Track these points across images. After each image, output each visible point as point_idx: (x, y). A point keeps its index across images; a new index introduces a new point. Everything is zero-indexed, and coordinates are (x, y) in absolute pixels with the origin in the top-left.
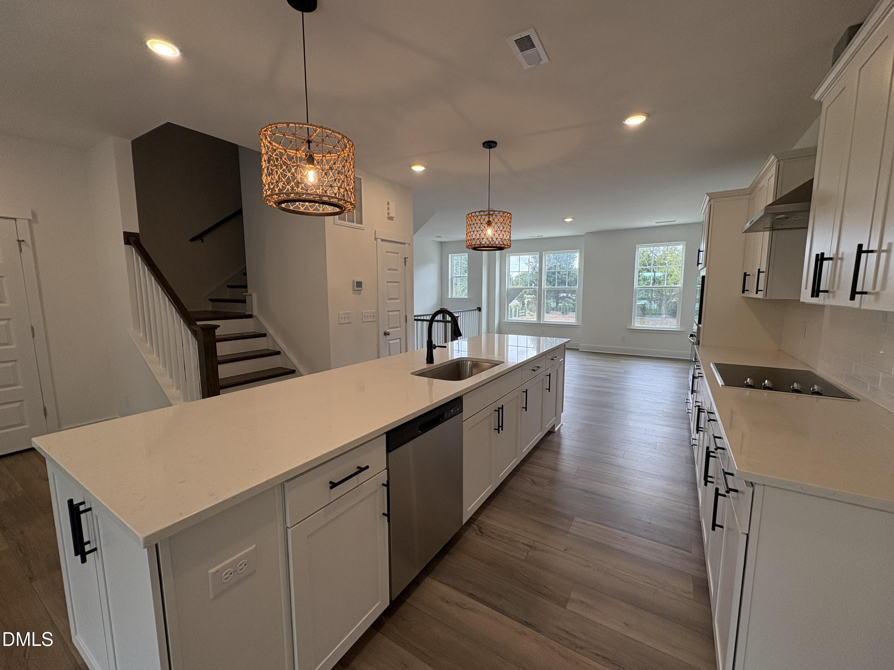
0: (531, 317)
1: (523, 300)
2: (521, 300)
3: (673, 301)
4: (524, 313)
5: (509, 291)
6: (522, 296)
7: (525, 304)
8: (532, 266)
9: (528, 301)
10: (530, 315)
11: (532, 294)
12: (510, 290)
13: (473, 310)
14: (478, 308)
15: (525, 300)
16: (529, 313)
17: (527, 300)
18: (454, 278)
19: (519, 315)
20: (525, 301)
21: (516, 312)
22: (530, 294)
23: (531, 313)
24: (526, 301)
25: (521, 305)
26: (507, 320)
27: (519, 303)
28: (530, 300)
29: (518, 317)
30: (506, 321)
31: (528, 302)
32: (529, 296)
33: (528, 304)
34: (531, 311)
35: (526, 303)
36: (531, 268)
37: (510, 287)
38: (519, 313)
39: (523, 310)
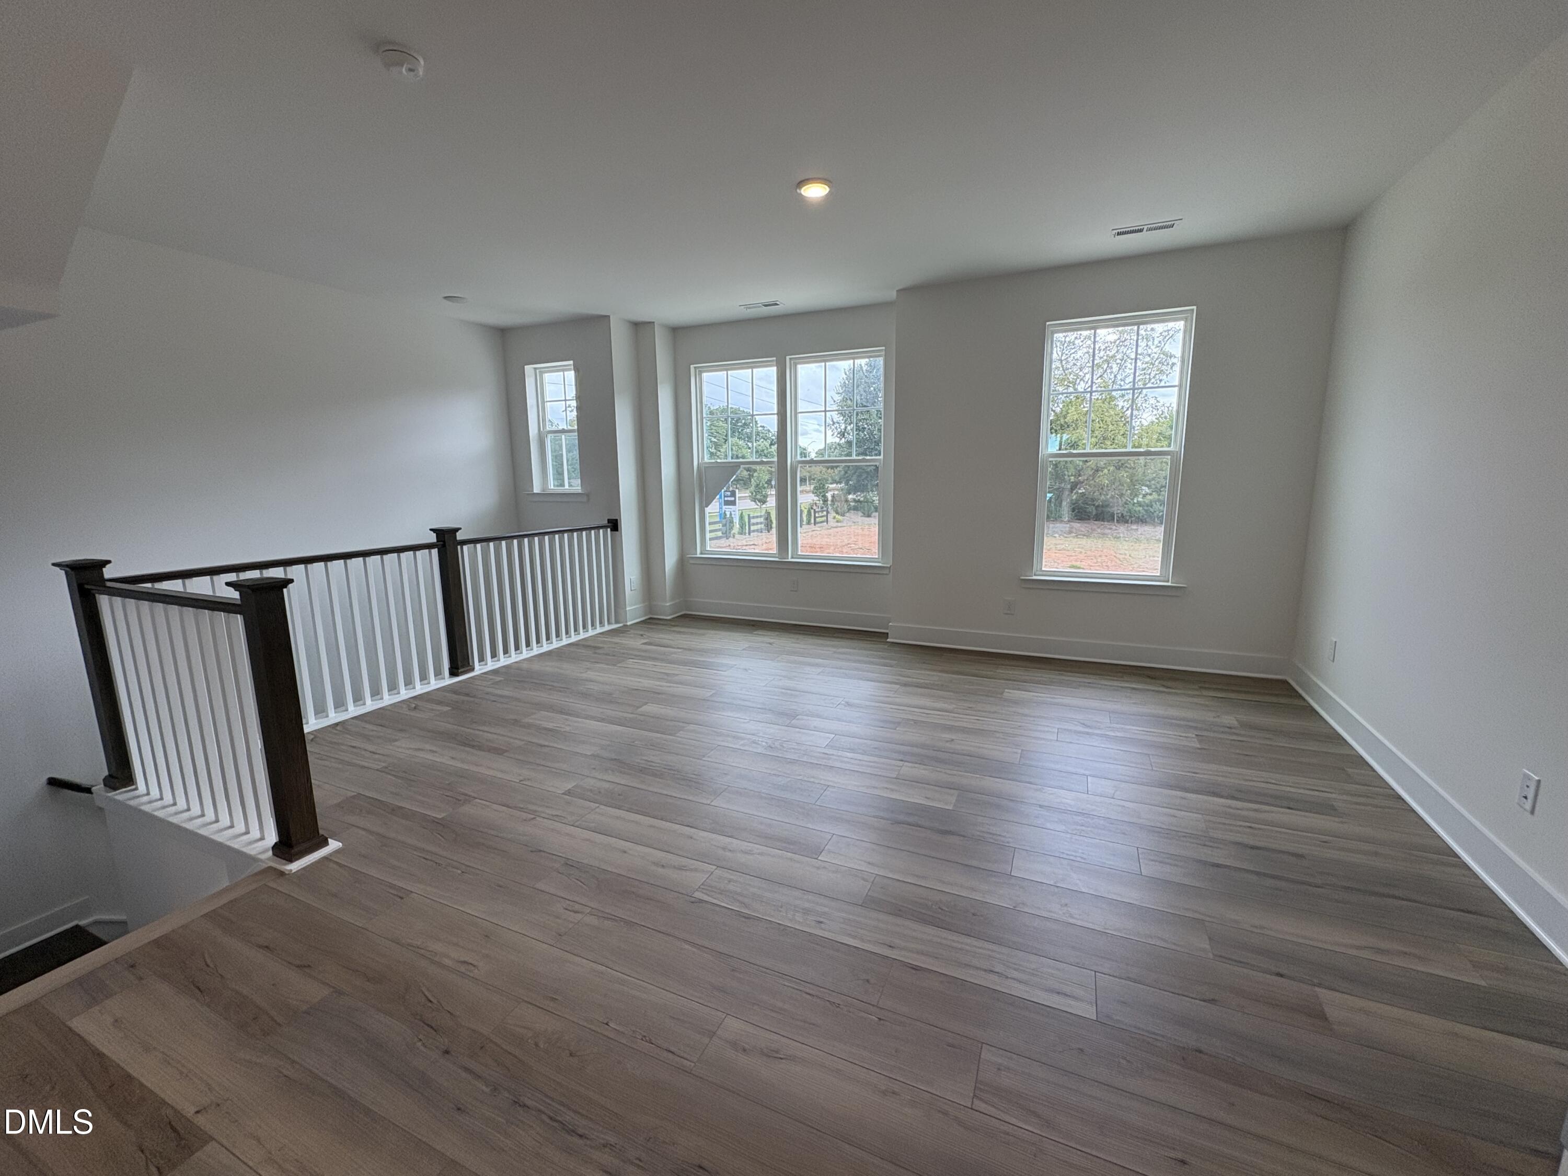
0: (837, 524)
1: (823, 494)
2: (820, 493)
3: (1080, 491)
4: (825, 518)
5: (705, 470)
6: (821, 486)
7: (827, 500)
8: (839, 430)
9: (834, 494)
10: (835, 520)
11: (840, 483)
12: (706, 468)
13: (598, 528)
14: (609, 521)
15: (827, 492)
16: (834, 518)
17: (832, 493)
18: (549, 436)
19: (815, 520)
20: (827, 494)
21: (811, 516)
22: (837, 483)
23: (837, 516)
24: (829, 495)
25: (821, 502)
26: (701, 553)
27: (817, 498)
28: (836, 492)
29: (815, 525)
30: (698, 555)
31: (833, 496)
32: (834, 485)
33: (832, 501)
34: (837, 513)
35: (830, 498)
36: (838, 434)
37: (706, 460)
38: (815, 518)
39: (824, 511)
